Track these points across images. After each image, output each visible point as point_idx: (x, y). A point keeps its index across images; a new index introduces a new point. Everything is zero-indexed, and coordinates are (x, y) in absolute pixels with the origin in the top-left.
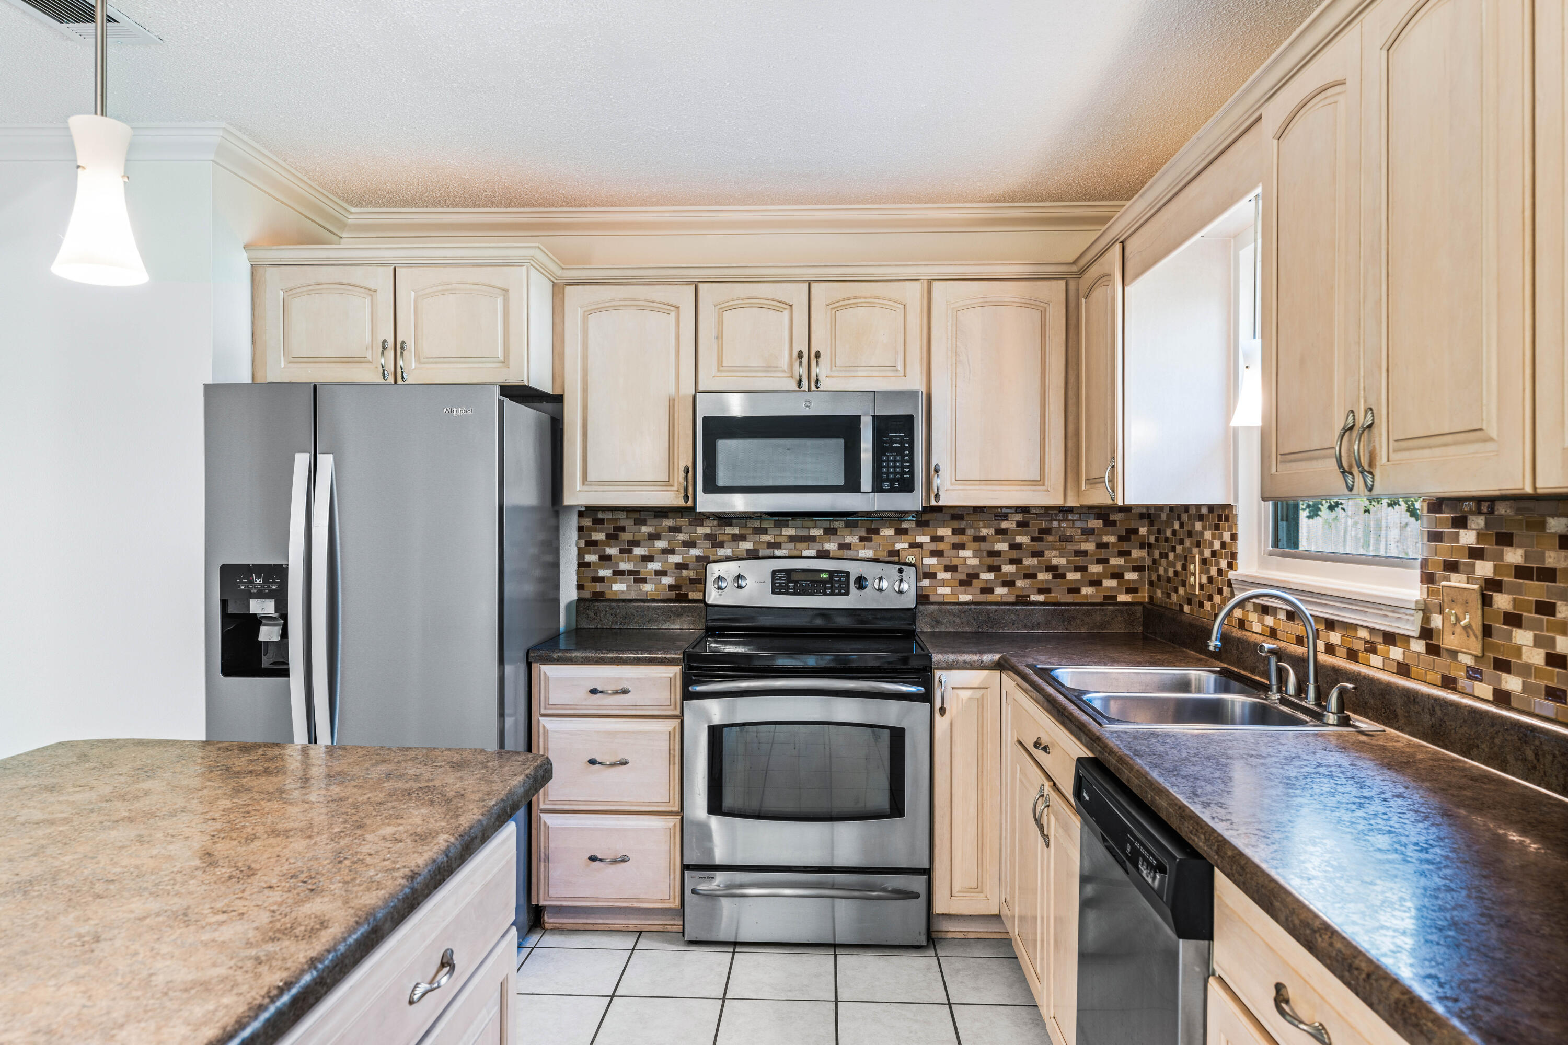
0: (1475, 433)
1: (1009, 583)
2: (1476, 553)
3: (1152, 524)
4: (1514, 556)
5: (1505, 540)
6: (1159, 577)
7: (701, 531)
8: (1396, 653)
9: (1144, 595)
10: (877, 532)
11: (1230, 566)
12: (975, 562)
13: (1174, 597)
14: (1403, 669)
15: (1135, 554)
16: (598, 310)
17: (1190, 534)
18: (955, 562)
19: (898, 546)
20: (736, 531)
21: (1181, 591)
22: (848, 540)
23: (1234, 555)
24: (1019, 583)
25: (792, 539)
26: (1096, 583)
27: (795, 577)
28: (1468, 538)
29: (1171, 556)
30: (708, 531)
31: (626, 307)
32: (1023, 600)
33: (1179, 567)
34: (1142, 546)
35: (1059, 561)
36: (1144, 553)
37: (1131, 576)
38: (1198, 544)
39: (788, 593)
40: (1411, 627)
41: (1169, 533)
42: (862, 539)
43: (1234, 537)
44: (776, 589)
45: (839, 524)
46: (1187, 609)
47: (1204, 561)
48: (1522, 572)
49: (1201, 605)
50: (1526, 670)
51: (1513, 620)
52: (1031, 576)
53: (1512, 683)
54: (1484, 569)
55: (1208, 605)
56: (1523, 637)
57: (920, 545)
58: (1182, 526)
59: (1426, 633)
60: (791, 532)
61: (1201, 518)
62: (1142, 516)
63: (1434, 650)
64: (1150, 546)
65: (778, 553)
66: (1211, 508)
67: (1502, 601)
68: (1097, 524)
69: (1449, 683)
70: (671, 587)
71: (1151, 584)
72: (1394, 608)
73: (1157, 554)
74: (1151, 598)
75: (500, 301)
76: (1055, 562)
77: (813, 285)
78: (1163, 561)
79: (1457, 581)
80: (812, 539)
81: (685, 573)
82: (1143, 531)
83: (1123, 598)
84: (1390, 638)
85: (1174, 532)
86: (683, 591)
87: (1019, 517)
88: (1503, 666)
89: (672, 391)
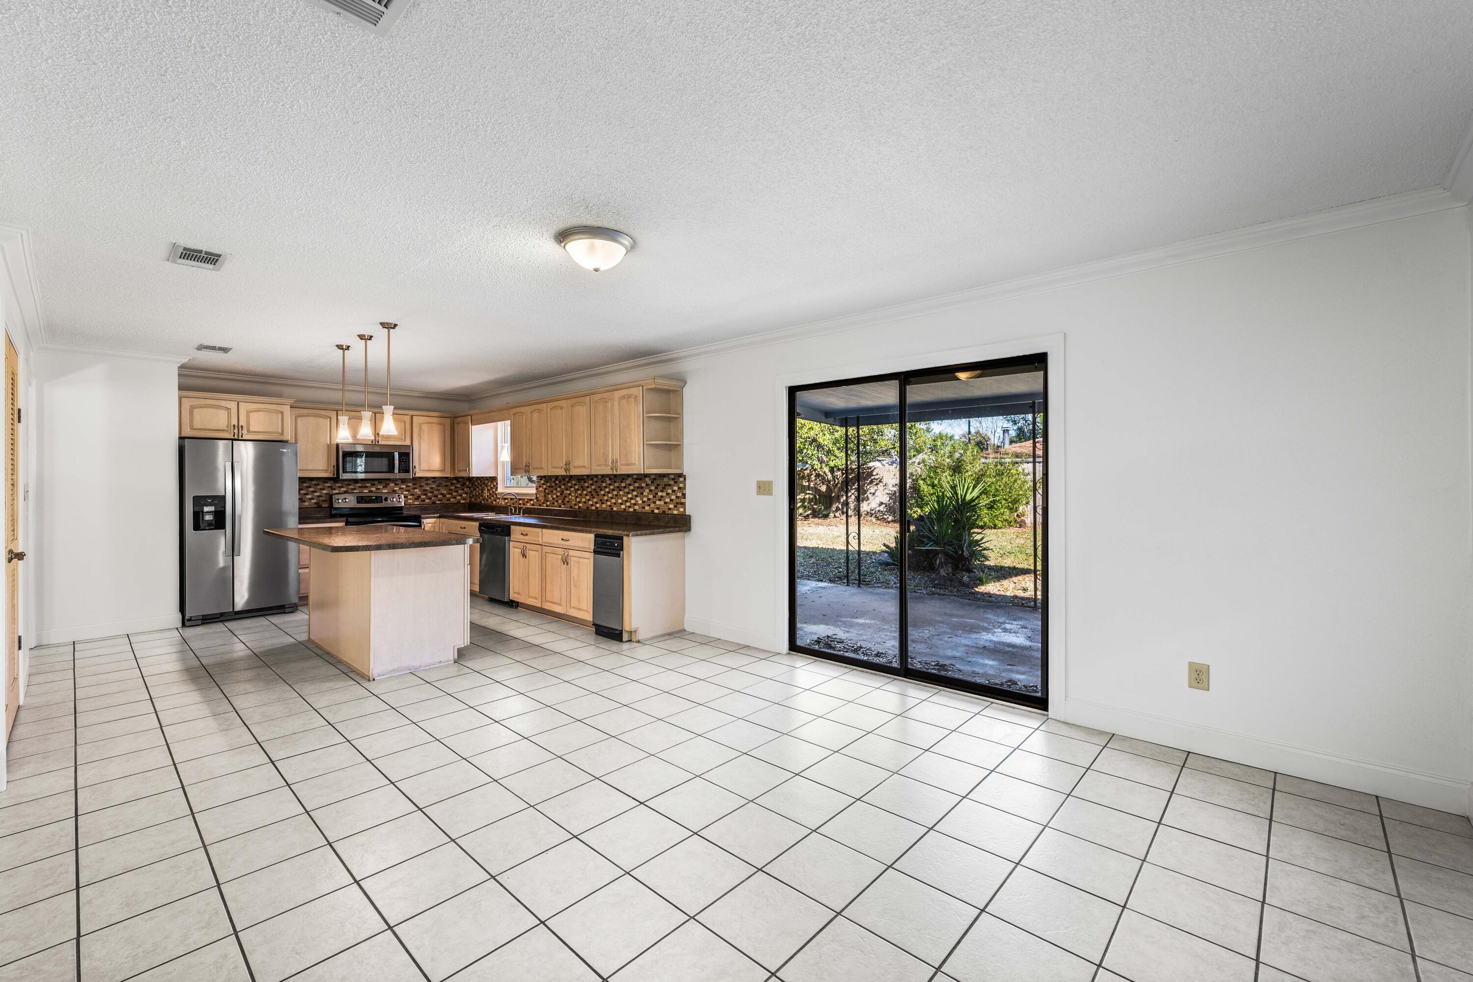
0: (542, 468)
1: (430, 499)
2: (543, 484)
3: (470, 481)
4: (548, 484)
5: (547, 482)
6: (473, 495)
7: (326, 485)
8: (532, 502)
9: (468, 501)
10: (389, 484)
11: (496, 490)
12: (420, 493)
13: (478, 500)
14: (533, 505)
15: (465, 489)
16: (300, 416)
17: (484, 484)
18: (413, 493)
19: (395, 489)
20: (340, 485)
21: (481, 498)
22: (379, 487)
23: (497, 488)
24: (433, 499)
25: (360, 487)
26: (455, 498)
27: (364, 498)
28: (542, 482)
29: (477, 489)
30: (329, 485)
31: (311, 416)
32: (434, 503)
33: (480, 492)
34: (467, 487)
35: (444, 492)
36: (468, 489)
37: (464, 495)
38: (486, 486)
39: (362, 503)
40: (534, 498)
41: (476, 484)
42: (384, 487)
43: (497, 484)
44: (358, 502)
45: (376, 482)
46: (483, 502)
47: (488, 490)
48: (549, 487)
49: (487, 500)
50: (550, 501)
51: (548, 494)
52: (436, 496)
53: (548, 503)
54: (545, 487)
55: (489, 500)
56: (550, 496)
57: (403, 488)
58: (481, 482)
59: (537, 498)
60: (360, 485)
61: (487, 480)
62: (467, 479)
63: (538, 500)
64: (470, 487)
65: (355, 491)
66: (490, 477)
67: (547, 491)
68: (454, 482)
69: (540, 505)
70: (315, 503)
71: (470, 497)
72: (531, 495)
73: (472, 489)
74: (470, 501)
75: (280, 415)
76: (443, 492)
77: (377, 414)
78: (475, 491)
79: (541, 489)
80: (367, 487)
81: (321, 498)
82: (467, 483)
83: (462, 502)
84: (531, 500)
85: (478, 483)
86: (320, 504)
87: (432, 480)
88: (547, 501)
89: (329, 442)
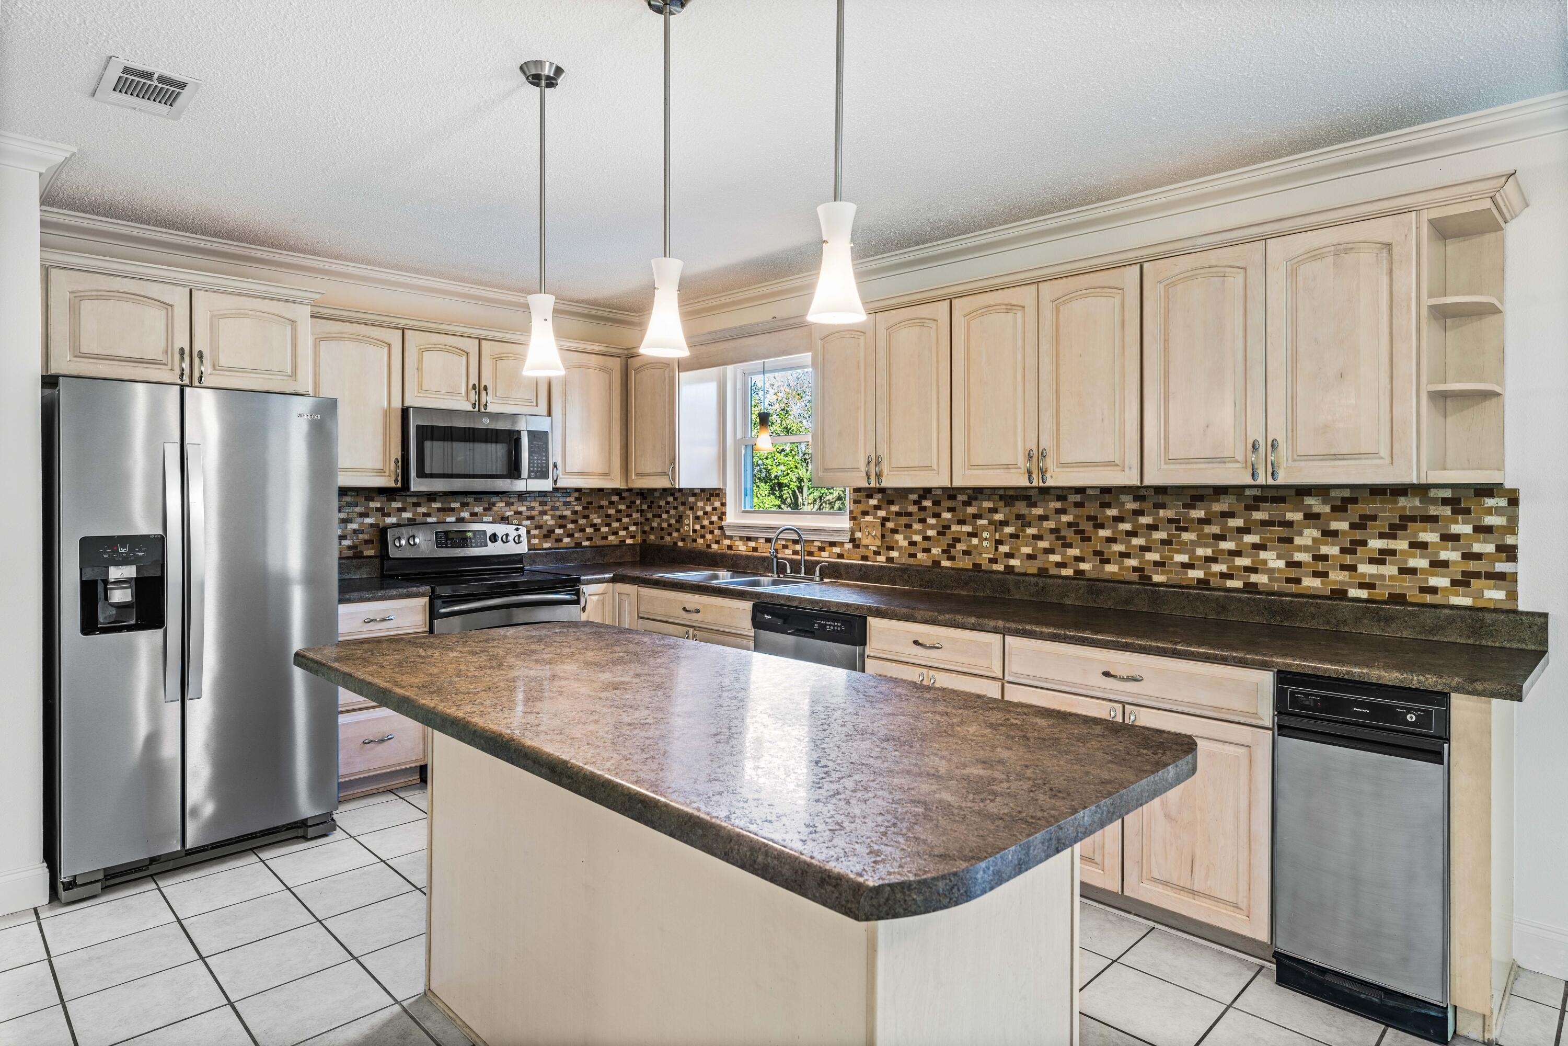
0: (929, 468)
1: (571, 535)
2: (877, 508)
3: (645, 498)
4: (895, 508)
5: (891, 502)
6: (652, 528)
7: (373, 505)
8: (837, 550)
9: (639, 540)
10: (494, 504)
11: (720, 519)
12: (552, 522)
13: (668, 539)
14: (840, 556)
15: (635, 515)
16: (326, 339)
17: (683, 504)
18: (541, 523)
19: (508, 514)
20: (400, 505)
21: (675, 534)
22: (476, 510)
23: (724, 514)
24: (576, 535)
25: (439, 510)
26: (615, 533)
27: (451, 536)
28: (873, 502)
29: (665, 516)
30: (378, 505)
31: (350, 339)
32: (578, 545)
33: (673, 521)
34: (638, 512)
35: (597, 521)
36: (638, 515)
37: (632, 528)
38: (691, 509)
39: (447, 547)
40: (846, 538)
41: (662, 503)
42: (485, 509)
43: (723, 504)
44: (440, 545)
45: (470, 500)
46: (680, 544)
47: (697, 518)
48: (898, 514)
49: (695, 541)
50: (900, 549)
51: (894, 531)
52: (582, 530)
53: (895, 554)
54: (882, 513)
55: (700, 541)
56: (899, 537)
57: (520, 513)
58: (675, 499)
59: (853, 540)
60: (439, 505)
61: (694, 495)
62: (638, 494)
63: (857, 546)
64: (642, 511)
65: (429, 520)
66: (703, 490)
67: (890, 525)
68: (615, 498)
69: (864, 558)
70: (350, 548)
71: (644, 532)
72: (838, 531)
73: (650, 515)
74: (644, 541)
75: (289, 328)
76: (595, 521)
77: (483, 342)
78: (657, 520)
79: (868, 518)
80: (453, 510)
81: (361, 536)
82: (638, 502)
83: (629, 541)
84: (833, 544)
85: (667, 503)
86: (359, 549)
87: (576, 495)
88: (890, 548)
89: (385, 404)
